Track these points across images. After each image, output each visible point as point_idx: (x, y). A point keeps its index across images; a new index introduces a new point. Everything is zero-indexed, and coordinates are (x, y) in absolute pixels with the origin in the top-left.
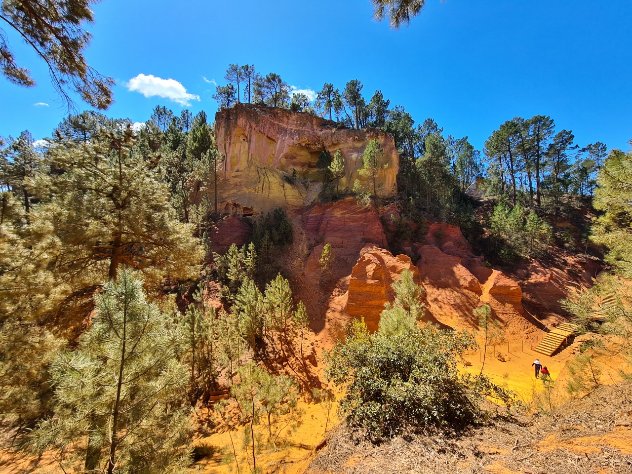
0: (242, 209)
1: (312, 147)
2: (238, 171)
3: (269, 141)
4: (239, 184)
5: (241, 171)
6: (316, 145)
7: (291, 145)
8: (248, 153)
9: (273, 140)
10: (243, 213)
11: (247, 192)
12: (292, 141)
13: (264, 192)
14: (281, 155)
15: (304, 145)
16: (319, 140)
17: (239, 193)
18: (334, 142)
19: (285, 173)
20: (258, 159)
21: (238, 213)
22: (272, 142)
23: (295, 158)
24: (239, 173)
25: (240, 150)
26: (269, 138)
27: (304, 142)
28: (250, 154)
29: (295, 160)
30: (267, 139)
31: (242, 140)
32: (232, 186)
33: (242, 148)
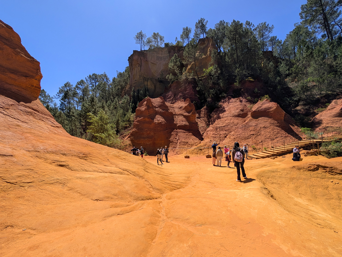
9: (155, 64)
25: (137, 71)
26: (152, 63)
28: (141, 72)
31: (137, 66)
33: (137, 69)
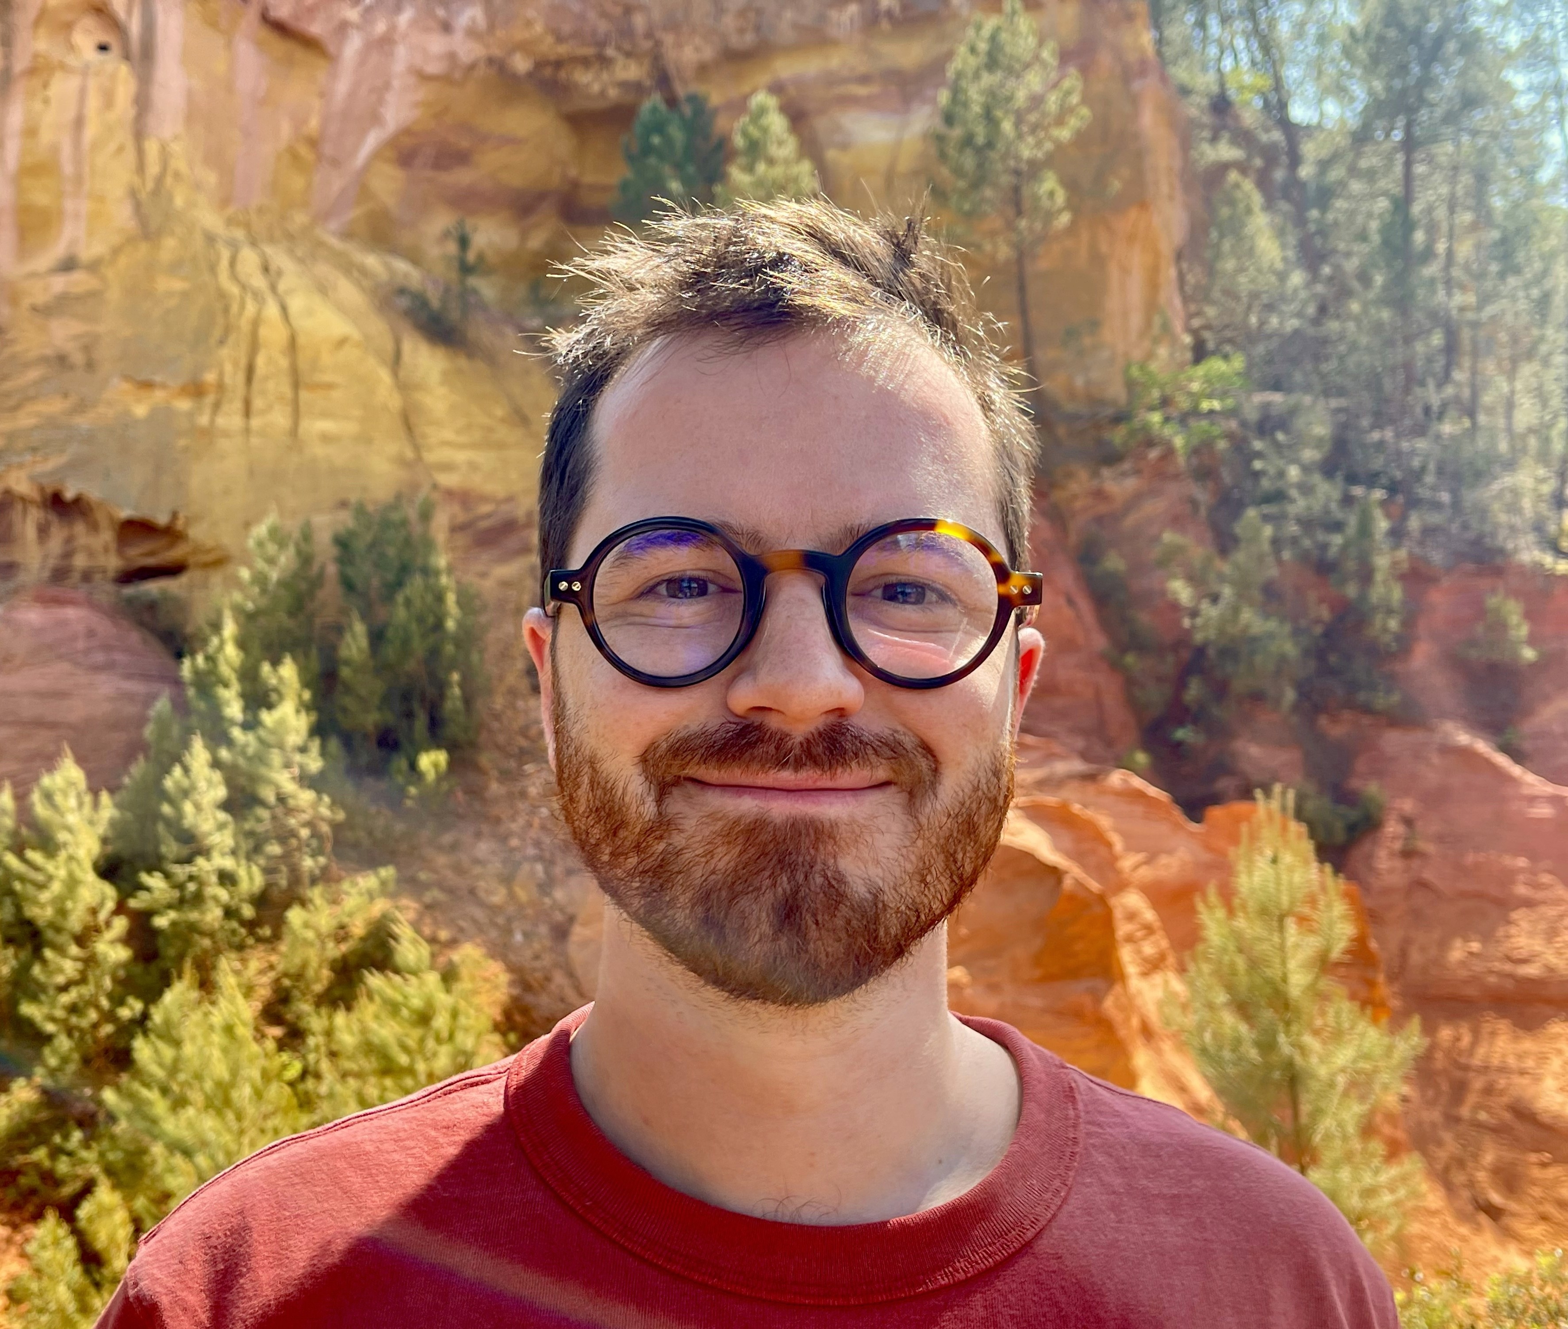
0: (107, 536)
1: (583, 77)
2: (68, 265)
3: (280, 46)
4: (78, 358)
5: (94, 267)
6: (604, 61)
7: (433, 68)
8: (139, 134)
9: (310, 43)
10: (113, 563)
11: (140, 410)
12: (437, 44)
13: (258, 403)
14: (372, 140)
15: (521, 64)
16: (627, 32)
17: (83, 422)
18: (736, 42)
19: (402, 266)
20: (211, 178)
21: (80, 561)
22: (299, 53)
23: (462, 158)
24: (79, 281)
25: (79, 123)
26: (280, 28)
27: (523, 47)
28: (152, 148)
29: (462, 177)
30: (265, 33)
31: (90, 54)
32: (33, 374)
33: (93, 103)
